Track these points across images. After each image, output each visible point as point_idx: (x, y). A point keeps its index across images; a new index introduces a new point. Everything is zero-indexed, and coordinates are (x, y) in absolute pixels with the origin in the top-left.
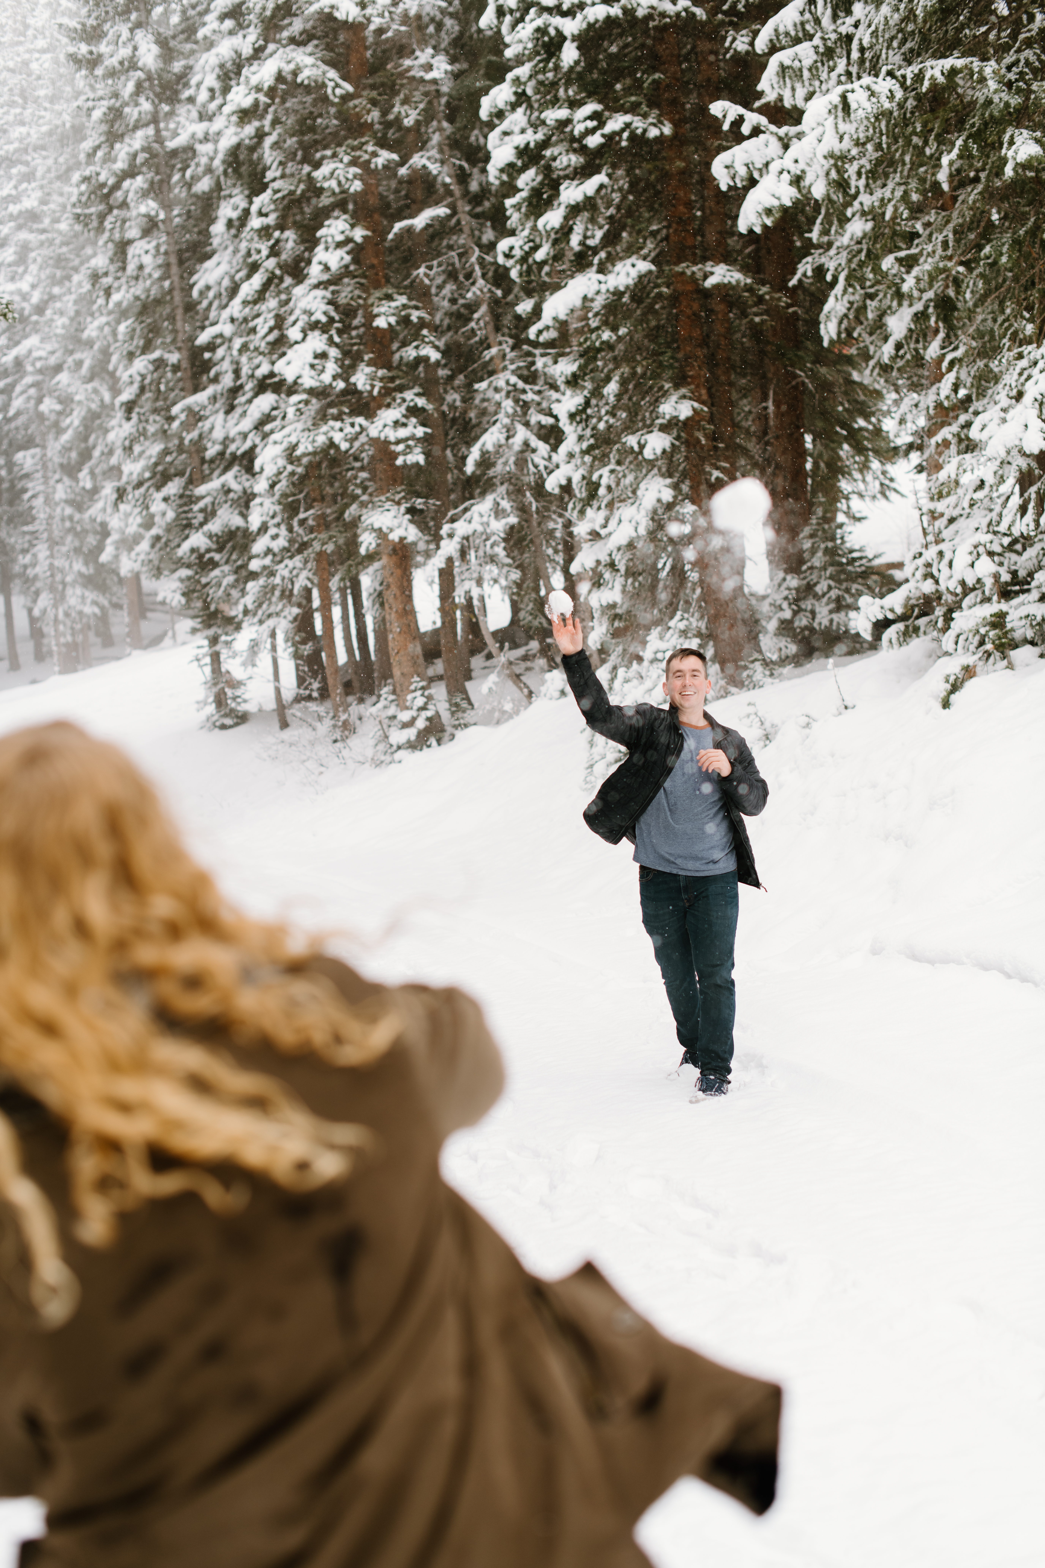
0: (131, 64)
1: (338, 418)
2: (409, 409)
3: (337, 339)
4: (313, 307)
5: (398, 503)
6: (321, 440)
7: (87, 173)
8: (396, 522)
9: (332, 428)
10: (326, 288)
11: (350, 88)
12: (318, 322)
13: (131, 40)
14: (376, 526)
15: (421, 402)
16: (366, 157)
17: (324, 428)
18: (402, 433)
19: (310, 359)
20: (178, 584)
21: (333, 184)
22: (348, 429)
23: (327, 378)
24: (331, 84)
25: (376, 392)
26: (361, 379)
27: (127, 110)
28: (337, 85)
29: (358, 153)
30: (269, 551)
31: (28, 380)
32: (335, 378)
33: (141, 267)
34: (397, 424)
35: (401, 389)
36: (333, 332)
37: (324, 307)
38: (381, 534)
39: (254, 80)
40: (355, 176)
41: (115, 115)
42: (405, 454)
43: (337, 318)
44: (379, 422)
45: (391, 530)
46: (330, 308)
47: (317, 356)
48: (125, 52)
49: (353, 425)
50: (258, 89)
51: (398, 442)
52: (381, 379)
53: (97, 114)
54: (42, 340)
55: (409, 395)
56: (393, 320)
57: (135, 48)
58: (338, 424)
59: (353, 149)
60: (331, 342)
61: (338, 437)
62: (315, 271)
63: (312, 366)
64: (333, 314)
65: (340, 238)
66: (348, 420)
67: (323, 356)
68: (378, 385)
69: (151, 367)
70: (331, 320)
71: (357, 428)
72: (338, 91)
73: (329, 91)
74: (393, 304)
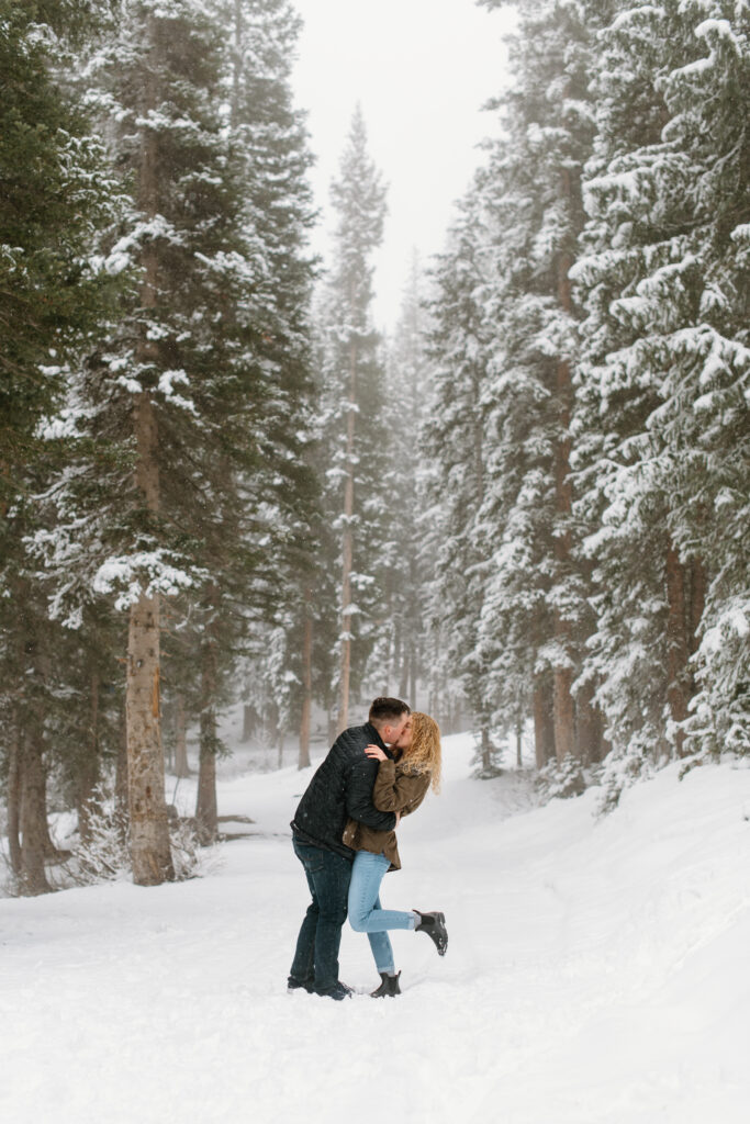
0: (462, 356)
1: (529, 590)
2: (571, 586)
3: (531, 542)
4: (519, 521)
5: (562, 644)
6: (515, 602)
7: (429, 422)
8: (557, 655)
9: (523, 596)
10: (529, 511)
11: (548, 393)
12: (520, 531)
13: (463, 341)
14: (545, 656)
15: (578, 582)
16: (556, 434)
17: (518, 596)
18: (565, 601)
19: (513, 553)
20: (462, 683)
21: (534, 450)
22: (533, 597)
23: (522, 565)
24: (537, 391)
25: (551, 575)
26: (543, 567)
27: (456, 384)
28: (541, 392)
29: (552, 431)
30: (502, 667)
31: (431, 535)
32: (527, 565)
33: (456, 482)
34: (563, 595)
35: (569, 573)
36: (529, 538)
37: (524, 522)
38: (548, 662)
39: (493, 387)
40: (548, 446)
41: (449, 387)
42: (565, 613)
43: (532, 528)
44: (552, 594)
45: (554, 660)
46: (529, 523)
47: (517, 551)
48: (458, 349)
49: (536, 594)
50: (494, 393)
51: (562, 606)
52: (558, 567)
53: (439, 386)
54: (443, 509)
55: (572, 578)
56: (564, 532)
57: (466, 346)
58: (526, 593)
59: (550, 429)
60: (527, 543)
61: (525, 601)
62: (520, 500)
63: (514, 558)
64: (531, 526)
65: (535, 482)
66: (534, 591)
67: (522, 551)
68: (554, 570)
69: (457, 544)
70: (529, 530)
71: (538, 596)
72: (541, 395)
73: (535, 395)
74: (566, 522)
